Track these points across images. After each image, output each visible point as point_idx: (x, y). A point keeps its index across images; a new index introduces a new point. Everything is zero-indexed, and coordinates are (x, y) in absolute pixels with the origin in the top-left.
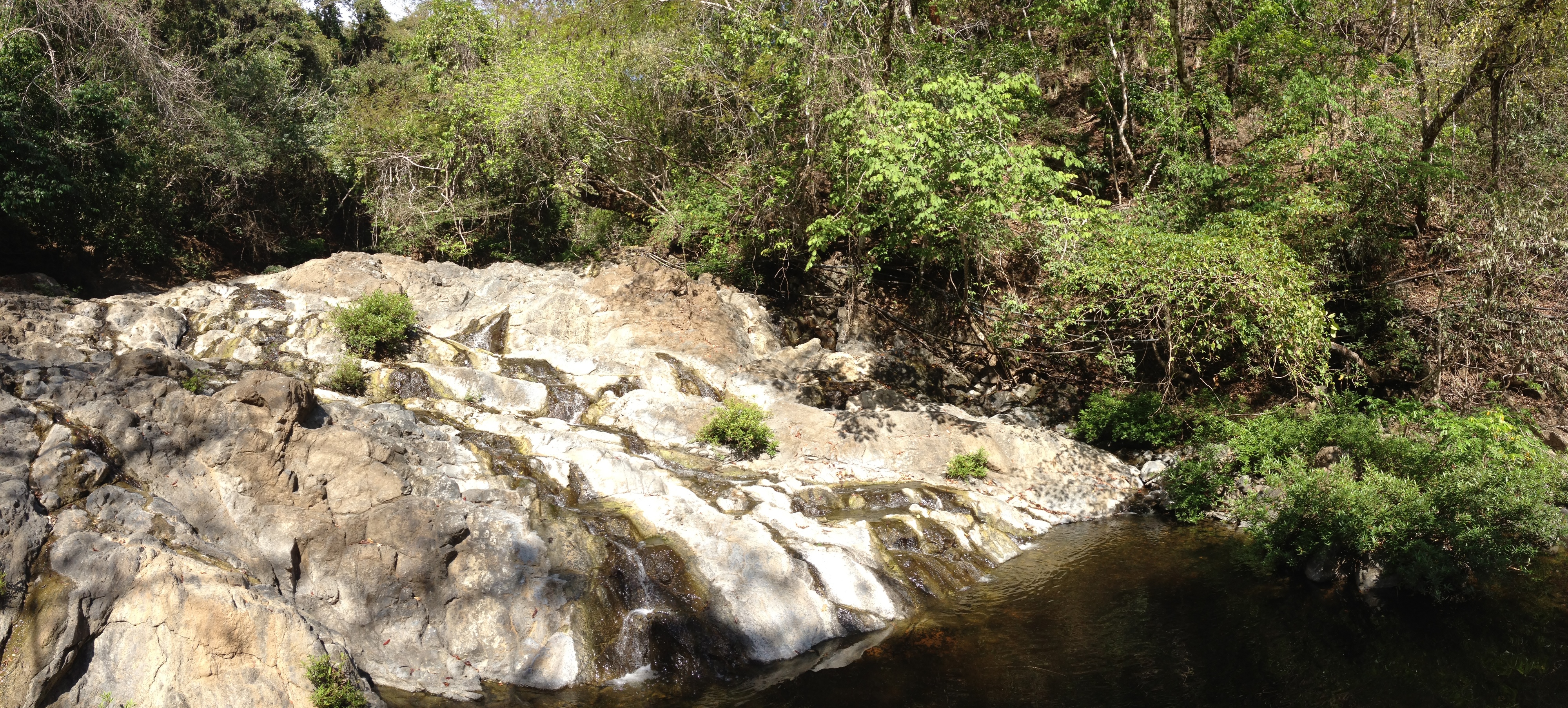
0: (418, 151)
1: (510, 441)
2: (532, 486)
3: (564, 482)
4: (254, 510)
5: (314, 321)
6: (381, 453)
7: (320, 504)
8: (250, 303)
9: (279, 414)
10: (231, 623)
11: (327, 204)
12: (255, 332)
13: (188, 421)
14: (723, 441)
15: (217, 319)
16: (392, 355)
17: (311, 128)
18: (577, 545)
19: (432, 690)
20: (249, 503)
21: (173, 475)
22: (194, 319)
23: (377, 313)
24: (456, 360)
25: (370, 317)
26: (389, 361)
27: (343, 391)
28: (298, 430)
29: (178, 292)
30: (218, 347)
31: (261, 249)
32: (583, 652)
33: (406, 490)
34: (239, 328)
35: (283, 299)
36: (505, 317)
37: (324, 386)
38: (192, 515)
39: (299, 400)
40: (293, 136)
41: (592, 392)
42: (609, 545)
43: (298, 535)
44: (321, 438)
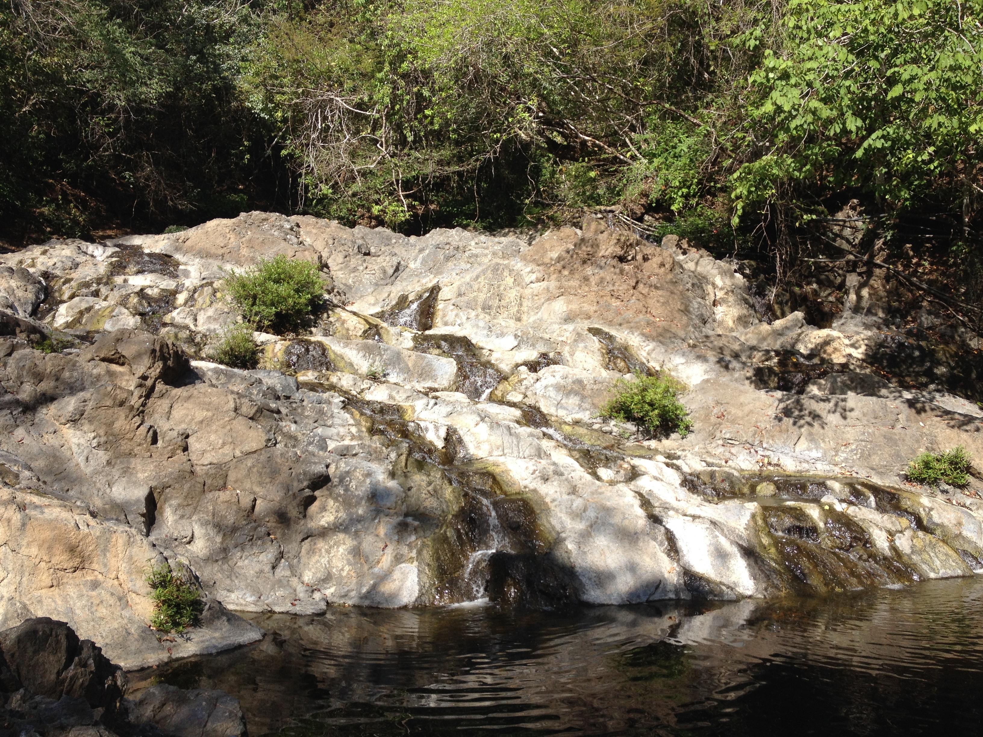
0: (354, 90)
1: (398, 410)
2: (405, 446)
3: (440, 444)
4: (109, 463)
5: (208, 290)
6: (247, 409)
7: (180, 456)
8: (132, 268)
9: (140, 370)
10: (74, 541)
11: (249, 150)
12: (134, 300)
13: (39, 377)
14: (629, 417)
15: (87, 285)
16: (295, 330)
17: (228, 49)
18: (435, 493)
19: (277, 609)
20: (102, 456)
21: (20, 432)
22: (56, 285)
23: (277, 281)
24: (366, 334)
25: (271, 285)
26: (291, 335)
27: (232, 364)
28: (160, 386)
29: (36, 251)
30: (86, 316)
31: (161, 203)
32: (425, 579)
33: (270, 443)
34: (114, 297)
35: (177, 264)
37: (210, 358)
38: (39, 464)
39: (164, 359)
40: (202, 60)
41: (505, 367)
42: (466, 495)
43: (153, 484)
44: (185, 394)
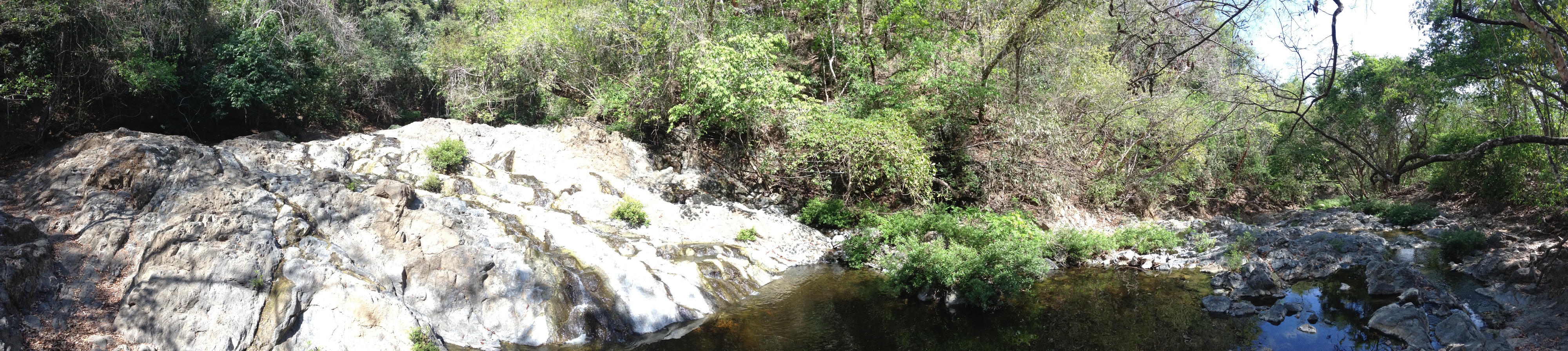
0: (470, 66)
1: (515, 218)
2: (527, 241)
3: (542, 239)
4: (383, 252)
5: (415, 154)
6: (449, 223)
7: (417, 249)
8: (382, 145)
9: (396, 201)
10: (371, 310)
11: (422, 93)
12: (384, 159)
13: (349, 205)
14: (623, 218)
15: (365, 153)
16: (455, 172)
17: (416, 53)
18: (548, 272)
19: (474, 346)
20: (380, 248)
21: (342, 232)
22: (353, 153)
23: (448, 150)
24: (488, 175)
25: (444, 152)
26: (453, 175)
27: (430, 190)
28: (406, 210)
29: (344, 138)
30: (365, 167)
31: (388, 116)
32: (551, 327)
33: (462, 243)
34: (376, 158)
35: (399, 142)
36: (512, 153)
37: (420, 187)
38: (351, 253)
39: (407, 195)
40: (405, 57)
41: (557, 193)
42: (565, 272)
43: (406, 265)
44: (418, 215)
